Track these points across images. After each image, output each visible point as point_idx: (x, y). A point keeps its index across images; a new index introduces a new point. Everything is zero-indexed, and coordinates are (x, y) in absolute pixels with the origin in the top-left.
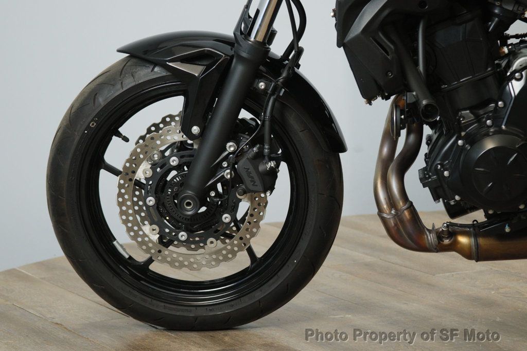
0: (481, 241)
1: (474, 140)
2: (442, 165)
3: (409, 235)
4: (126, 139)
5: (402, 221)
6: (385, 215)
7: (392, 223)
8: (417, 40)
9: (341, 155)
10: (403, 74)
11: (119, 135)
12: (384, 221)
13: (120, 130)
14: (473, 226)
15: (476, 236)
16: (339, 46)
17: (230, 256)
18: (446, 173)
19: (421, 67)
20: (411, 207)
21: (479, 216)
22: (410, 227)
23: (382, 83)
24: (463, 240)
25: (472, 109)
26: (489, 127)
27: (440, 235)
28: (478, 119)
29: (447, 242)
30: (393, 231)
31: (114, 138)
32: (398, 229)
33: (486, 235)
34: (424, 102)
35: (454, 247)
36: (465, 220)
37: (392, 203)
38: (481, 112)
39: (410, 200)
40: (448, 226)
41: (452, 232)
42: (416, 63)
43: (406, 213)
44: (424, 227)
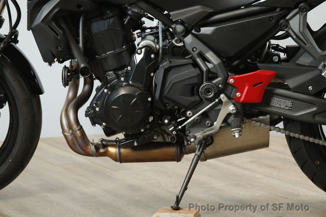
0: (122, 150)
1: (113, 89)
2: (96, 104)
3: (80, 146)
5: (76, 137)
6: (66, 134)
7: (70, 138)
8: (79, 28)
9: (40, 96)
10: (69, 49)
12: (65, 136)
14: (116, 141)
15: (119, 147)
16: (29, 30)
18: (97, 109)
19: (81, 45)
20: (81, 129)
21: (121, 136)
22: (80, 141)
23: (55, 53)
24: (112, 150)
25: (115, 70)
26: (123, 82)
27: (97, 147)
28: (118, 77)
29: (102, 151)
30: (71, 143)
32: (74, 143)
33: (125, 146)
34: (82, 66)
35: (105, 154)
36: (113, 138)
37: (70, 127)
38: (120, 72)
39: (81, 124)
40: (102, 141)
41: (105, 145)
42: (78, 42)
43: (78, 132)
44: (89, 141)
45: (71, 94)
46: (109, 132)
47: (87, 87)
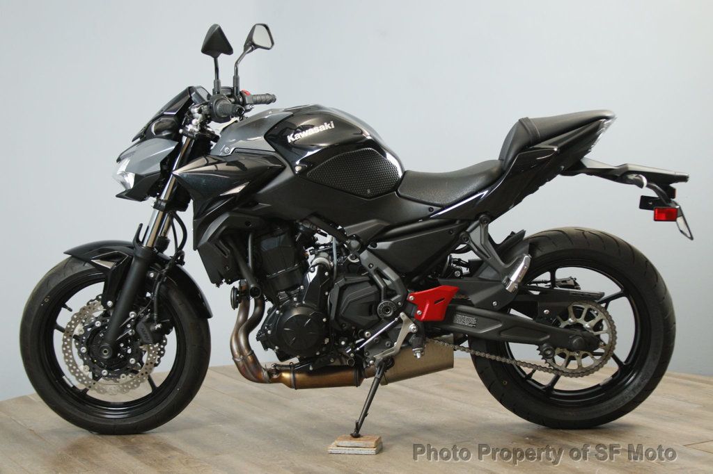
0: (297, 376)
1: (286, 310)
2: (268, 327)
3: (252, 373)
4: (70, 310)
5: (247, 363)
6: (237, 360)
7: (241, 364)
8: (247, 247)
9: (209, 320)
10: (238, 269)
11: (66, 307)
12: (236, 362)
13: (67, 303)
14: (290, 366)
15: (294, 373)
16: (195, 249)
17: (135, 386)
18: (269, 332)
19: (250, 264)
20: (252, 354)
21: (295, 360)
22: (252, 366)
23: (222, 274)
24: (286, 376)
25: (287, 290)
26: (295, 302)
27: (270, 373)
28: (291, 297)
29: (275, 376)
30: (242, 369)
31: (63, 309)
32: (245, 369)
33: (300, 371)
34: (252, 286)
35: (279, 380)
36: (287, 363)
37: (241, 352)
38: (292, 292)
39: (253, 349)
40: (275, 366)
41: (278, 370)
42: (247, 261)
43: (249, 357)
44: (261, 367)
45: (241, 318)
46: (282, 356)
47: (258, 309)
